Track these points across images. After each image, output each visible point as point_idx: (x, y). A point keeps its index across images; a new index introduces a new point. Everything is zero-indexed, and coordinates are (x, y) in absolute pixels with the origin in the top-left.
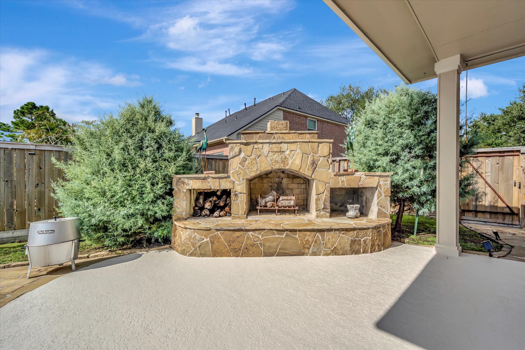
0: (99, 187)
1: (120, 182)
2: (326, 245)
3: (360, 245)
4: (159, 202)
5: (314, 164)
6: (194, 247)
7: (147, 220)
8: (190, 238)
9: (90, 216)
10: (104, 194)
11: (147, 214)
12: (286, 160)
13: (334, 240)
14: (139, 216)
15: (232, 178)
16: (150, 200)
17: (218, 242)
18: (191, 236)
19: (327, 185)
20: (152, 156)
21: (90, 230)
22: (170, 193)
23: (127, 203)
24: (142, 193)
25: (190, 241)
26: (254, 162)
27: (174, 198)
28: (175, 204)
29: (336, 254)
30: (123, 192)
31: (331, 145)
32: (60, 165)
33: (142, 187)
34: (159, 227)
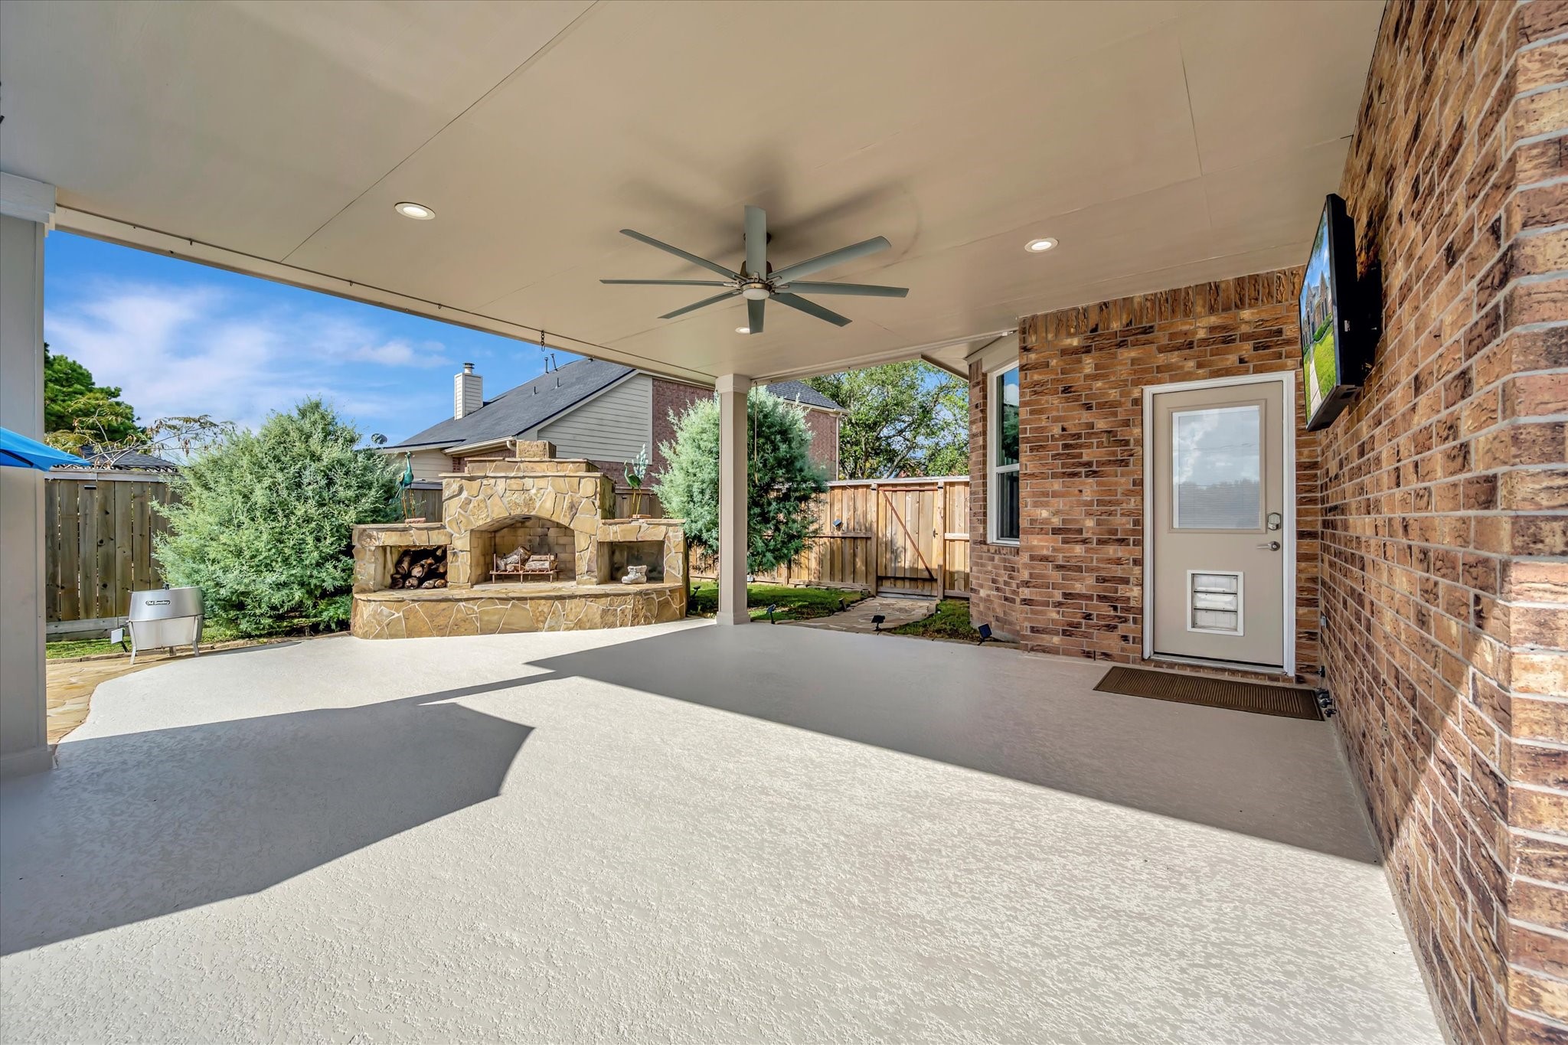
0: (232, 543)
1: (265, 537)
2: (567, 616)
3: (615, 615)
4: (329, 565)
5: (573, 507)
6: (380, 625)
7: (310, 593)
8: (375, 614)
9: (217, 584)
10: (239, 553)
11: (309, 584)
12: (531, 502)
13: (578, 610)
14: (296, 586)
15: (448, 529)
16: (314, 562)
17: (415, 617)
18: (376, 612)
19: (593, 537)
20: (317, 498)
21: (216, 608)
22: (349, 551)
23: (277, 566)
24: (300, 552)
25: (375, 618)
26: (482, 505)
27: (355, 559)
28: (357, 568)
29: (581, 628)
30: (270, 550)
31: (598, 481)
32: (164, 512)
33: (300, 544)
34: (331, 605)
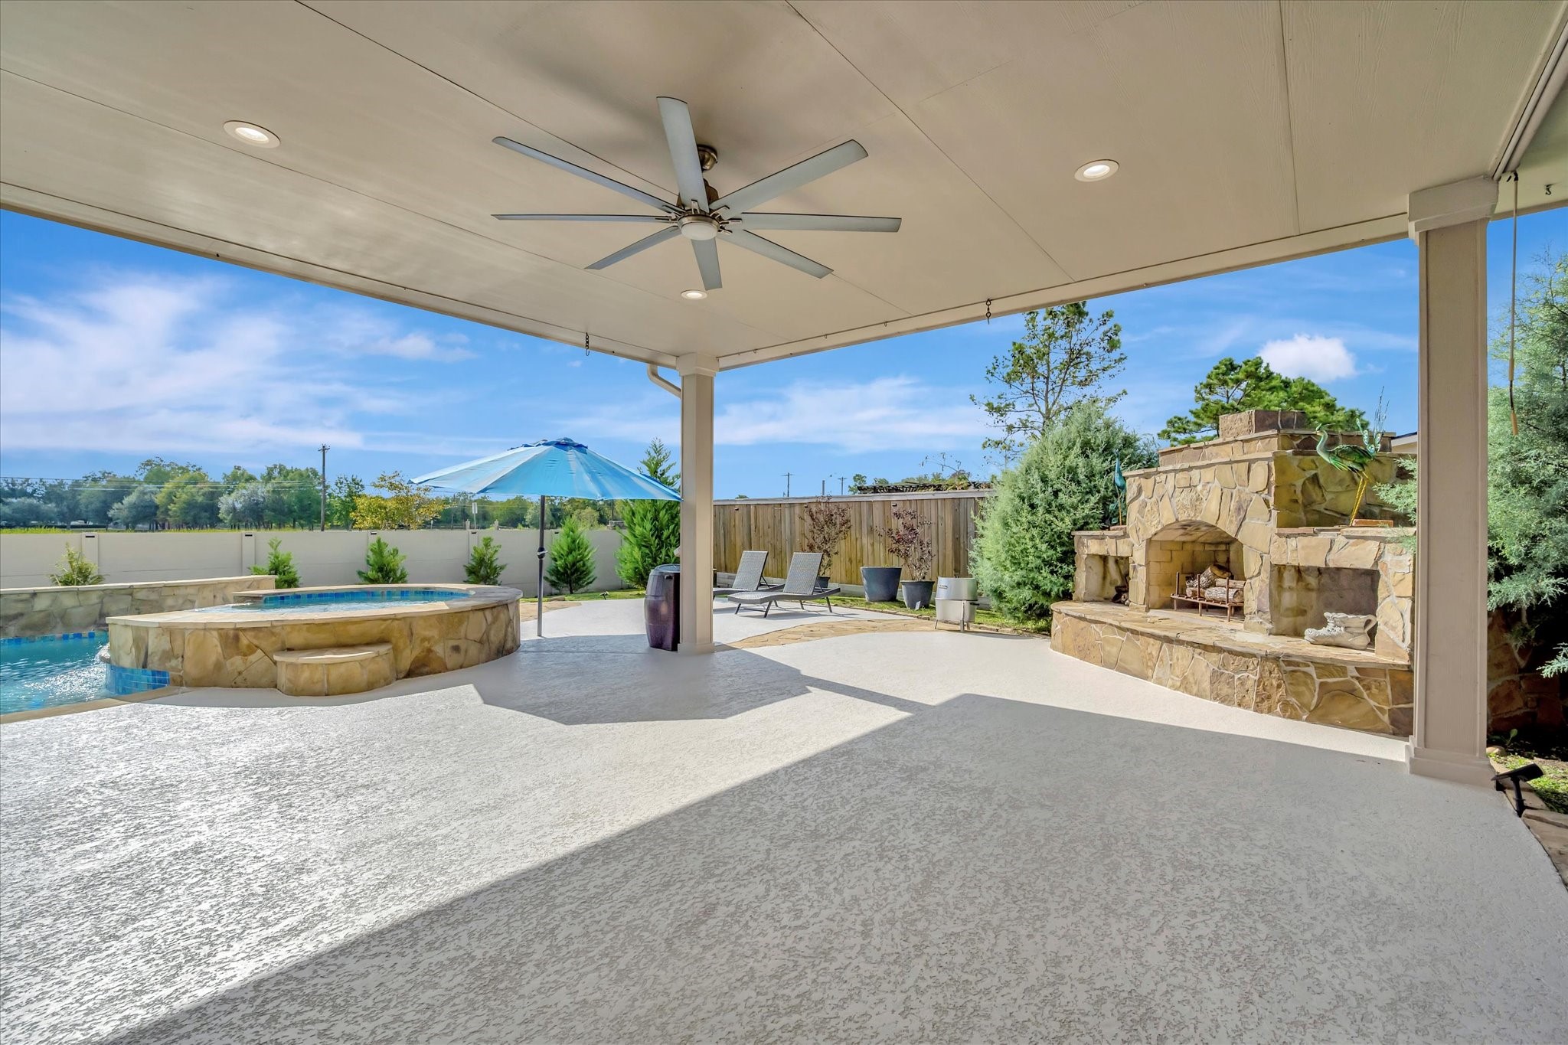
2: (1175, 669)
3: (1231, 686)
5: (1242, 508)
12: (1198, 503)
13: (1185, 662)
15: (1131, 538)
19: (1265, 557)
26: (1156, 509)
28: (1076, 576)
29: (1187, 691)
31: (1272, 464)
